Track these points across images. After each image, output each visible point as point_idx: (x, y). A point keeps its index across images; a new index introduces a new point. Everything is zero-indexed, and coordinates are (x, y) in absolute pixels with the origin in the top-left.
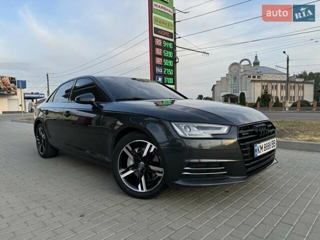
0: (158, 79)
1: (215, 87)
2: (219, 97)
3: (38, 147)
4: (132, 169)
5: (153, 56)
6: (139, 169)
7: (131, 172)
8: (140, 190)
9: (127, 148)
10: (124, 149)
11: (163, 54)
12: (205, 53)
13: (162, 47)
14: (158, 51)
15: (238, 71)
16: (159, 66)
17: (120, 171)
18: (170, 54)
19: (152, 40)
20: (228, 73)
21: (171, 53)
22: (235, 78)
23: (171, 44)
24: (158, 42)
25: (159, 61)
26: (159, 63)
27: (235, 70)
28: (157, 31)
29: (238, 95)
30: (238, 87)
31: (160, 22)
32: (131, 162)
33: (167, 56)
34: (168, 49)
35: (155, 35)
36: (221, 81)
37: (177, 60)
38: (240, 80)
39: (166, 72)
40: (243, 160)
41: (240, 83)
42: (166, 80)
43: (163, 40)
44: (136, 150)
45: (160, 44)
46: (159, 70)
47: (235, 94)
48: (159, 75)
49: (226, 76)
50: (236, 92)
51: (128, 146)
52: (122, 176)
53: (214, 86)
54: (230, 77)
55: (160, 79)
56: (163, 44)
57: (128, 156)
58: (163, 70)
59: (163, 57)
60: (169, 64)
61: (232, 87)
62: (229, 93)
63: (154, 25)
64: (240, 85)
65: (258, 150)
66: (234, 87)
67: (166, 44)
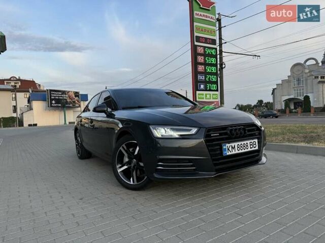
0: (200, 87)
1: (275, 91)
2: (280, 101)
3: (77, 150)
4: (127, 165)
5: (195, 64)
6: (132, 165)
7: (125, 167)
8: (132, 183)
9: (123, 147)
10: (121, 148)
11: (205, 61)
12: (256, 56)
13: (204, 55)
14: (200, 59)
15: (303, 72)
16: (201, 73)
17: (118, 167)
18: (213, 61)
19: (194, 48)
20: (290, 75)
21: (213, 59)
22: (299, 80)
23: (213, 50)
24: (200, 50)
25: (201, 68)
26: (201, 71)
27: (299, 71)
28: (199, 39)
29: (302, 98)
30: (303, 89)
31: (202, 30)
32: (126, 160)
33: (210, 62)
34: (211, 56)
35: (196, 43)
36: (281, 84)
37: (224, 66)
38: (304, 82)
39: (209, 79)
40: (210, 158)
41: (304, 85)
42: (208, 87)
43: (205, 47)
44: (131, 150)
45: (202, 52)
46: (201, 77)
47: (299, 98)
48: (202, 82)
49: (287, 78)
50: (300, 96)
51: (124, 145)
52: (119, 170)
53: (274, 89)
54: (292, 79)
55: (202, 87)
56: (205, 52)
57: (124, 155)
58: (206, 77)
59: (205, 64)
60: (212, 70)
61: (295, 90)
62: (292, 97)
63: (196, 34)
64: (305, 88)
65: (228, 149)
66: (297, 90)
67: (208, 51)
